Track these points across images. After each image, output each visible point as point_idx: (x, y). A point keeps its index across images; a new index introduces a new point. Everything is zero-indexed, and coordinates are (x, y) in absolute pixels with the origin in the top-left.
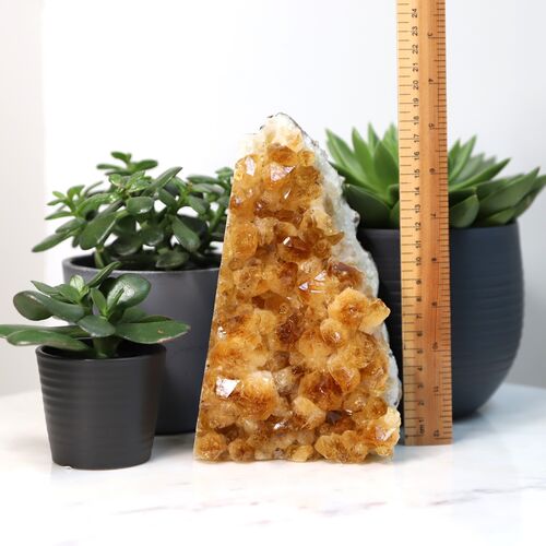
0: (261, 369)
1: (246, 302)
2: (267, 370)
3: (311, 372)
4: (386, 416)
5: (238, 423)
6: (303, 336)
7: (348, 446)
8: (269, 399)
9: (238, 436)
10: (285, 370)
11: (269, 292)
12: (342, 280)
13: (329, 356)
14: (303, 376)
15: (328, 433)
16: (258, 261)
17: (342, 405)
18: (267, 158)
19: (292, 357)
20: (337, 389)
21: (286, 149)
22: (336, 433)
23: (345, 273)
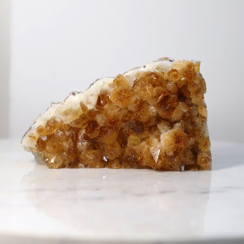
0: (159, 141)
1: (125, 151)
2: (159, 136)
3: (158, 114)
4: (177, 69)
5: (190, 148)
6: (139, 120)
7: (196, 88)
8: (175, 135)
9: (197, 147)
10: (159, 127)
11: (117, 140)
12: (106, 103)
13: (148, 104)
14: (160, 117)
15: (190, 99)
16: (101, 147)
17: (174, 94)
18: (44, 151)
19: (151, 125)
20: (166, 98)
21: (38, 142)
22: (190, 95)
23: (102, 102)
